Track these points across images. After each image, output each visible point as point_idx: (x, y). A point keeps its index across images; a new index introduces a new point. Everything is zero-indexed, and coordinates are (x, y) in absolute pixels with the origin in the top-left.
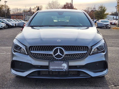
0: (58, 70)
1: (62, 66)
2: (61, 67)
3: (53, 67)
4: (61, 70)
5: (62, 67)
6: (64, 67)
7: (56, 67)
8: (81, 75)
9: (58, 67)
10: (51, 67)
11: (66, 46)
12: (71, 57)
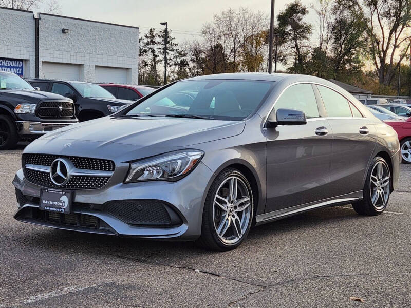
0: (53, 209)
1: (60, 202)
2: (58, 204)
3: (46, 202)
4: (58, 210)
5: (61, 204)
6: (64, 204)
7: (51, 203)
8: (100, 228)
9: (54, 203)
10: (44, 202)
11: (76, 157)
12: (81, 183)
